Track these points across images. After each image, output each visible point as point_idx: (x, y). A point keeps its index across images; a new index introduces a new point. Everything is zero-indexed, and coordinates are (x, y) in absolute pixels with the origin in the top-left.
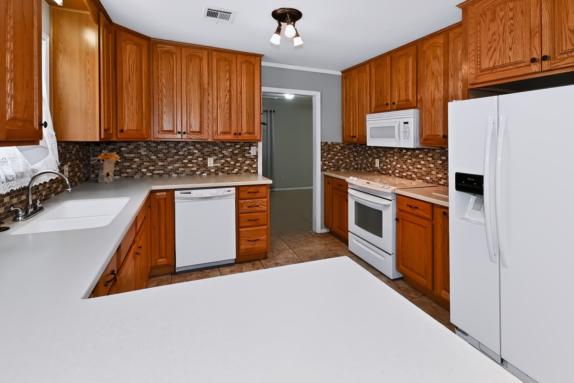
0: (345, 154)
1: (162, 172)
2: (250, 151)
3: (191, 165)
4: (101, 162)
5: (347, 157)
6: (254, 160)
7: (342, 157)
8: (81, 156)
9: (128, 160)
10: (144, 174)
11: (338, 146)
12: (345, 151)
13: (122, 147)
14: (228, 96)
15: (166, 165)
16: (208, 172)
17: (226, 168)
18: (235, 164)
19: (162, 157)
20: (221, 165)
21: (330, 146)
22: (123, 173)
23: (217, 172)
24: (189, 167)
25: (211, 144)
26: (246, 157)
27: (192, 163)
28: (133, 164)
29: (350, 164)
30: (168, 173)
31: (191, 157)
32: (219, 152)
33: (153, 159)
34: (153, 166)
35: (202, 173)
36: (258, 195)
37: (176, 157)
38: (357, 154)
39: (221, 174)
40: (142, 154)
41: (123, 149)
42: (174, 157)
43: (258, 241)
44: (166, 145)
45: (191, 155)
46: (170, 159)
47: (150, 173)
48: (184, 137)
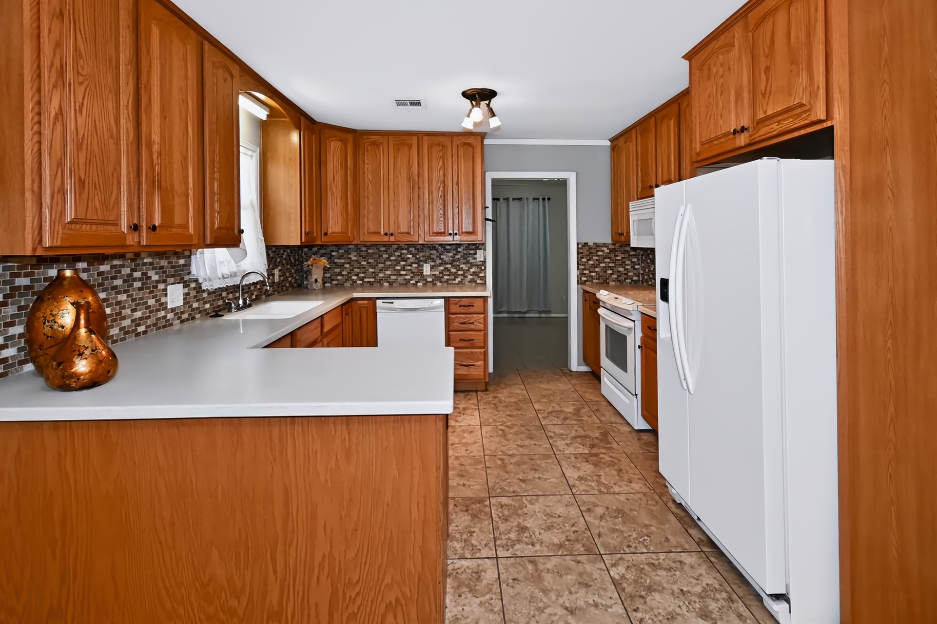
0: (618, 260)
1: (373, 280)
2: (475, 256)
3: (404, 273)
4: (310, 267)
5: (620, 265)
6: (481, 268)
7: (612, 265)
8: (293, 261)
9: (338, 265)
10: (354, 282)
11: (605, 249)
12: (617, 256)
13: (333, 251)
14: (441, 188)
15: (378, 272)
17: (446, 277)
18: (456, 272)
19: (373, 263)
20: (440, 273)
21: (592, 248)
22: (334, 280)
23: (435, 282)
24: (402, 275)
25: (428, 247)
26: (471, 263)
27: (406, 270)
28: (343, 271)
29: (625, 274)
30: (380, 282)
31: (404, 263)
32: (437, 257)
33: (363, 265)
34: (363, 273)
35: (417, 282)
36: (472, 310)
37: (388, 263)
38: (638, 260)
39: (439, 284)
40: (352, 259)
41: (333, 254)
42: (385, 263)
43: (472, 367)
44: (377, 249)
45: (404, 261)
46: (381, 265)
47: (360, 280)
48: (392, 239)
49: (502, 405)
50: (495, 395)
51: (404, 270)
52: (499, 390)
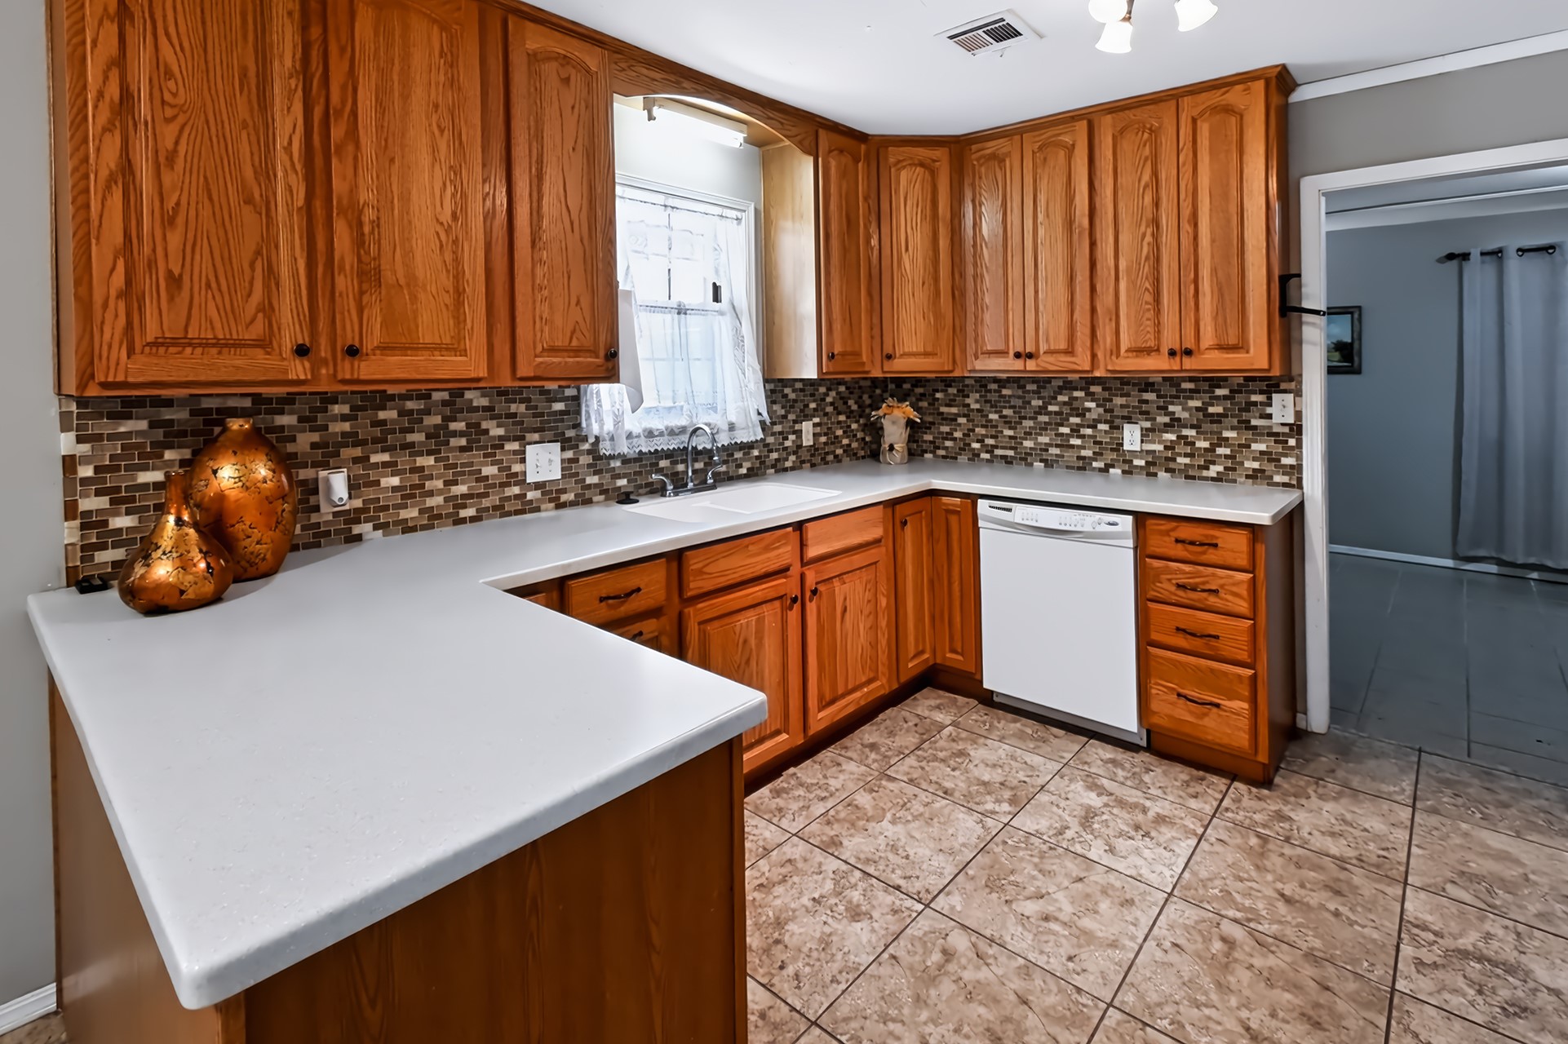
1: (1012, 453)
2: (1269, 410)
3: (1078, 442)
4: (882, 420)
6: (1286, 442)
9: (946, 419)
10: (976, 455)
13: (937, 391)
14: (1149, 238)
15: (1021, 438)
16: (1126, 467)
17: (1181, 460)
18: (1211, 450)
20: (1166, 448)
22: (939, 448)
23: (1152, 470)
24: (1073, 446)
26: (1255, 428)
27: (1082, 437)
28: (956, 430)
30: (1025, 459)
31: (1077, 420)
32: (1159, 408)
35: (1108, 466)
36: (1214, 556)
37: (1044, 418)
39: (1162, 475)
40: (972, 407)
41: (938, 395)
42: (1036, 418)
43: (1215, 710)
44: (1019, 387)
45: (1077, 416)
46: (1028, 423)
47: (987, 452)
48: (1031, 365)
49: (1288, 851)
50: (1286, 810)
51: (1079, 437)
52: (1308, 797)
